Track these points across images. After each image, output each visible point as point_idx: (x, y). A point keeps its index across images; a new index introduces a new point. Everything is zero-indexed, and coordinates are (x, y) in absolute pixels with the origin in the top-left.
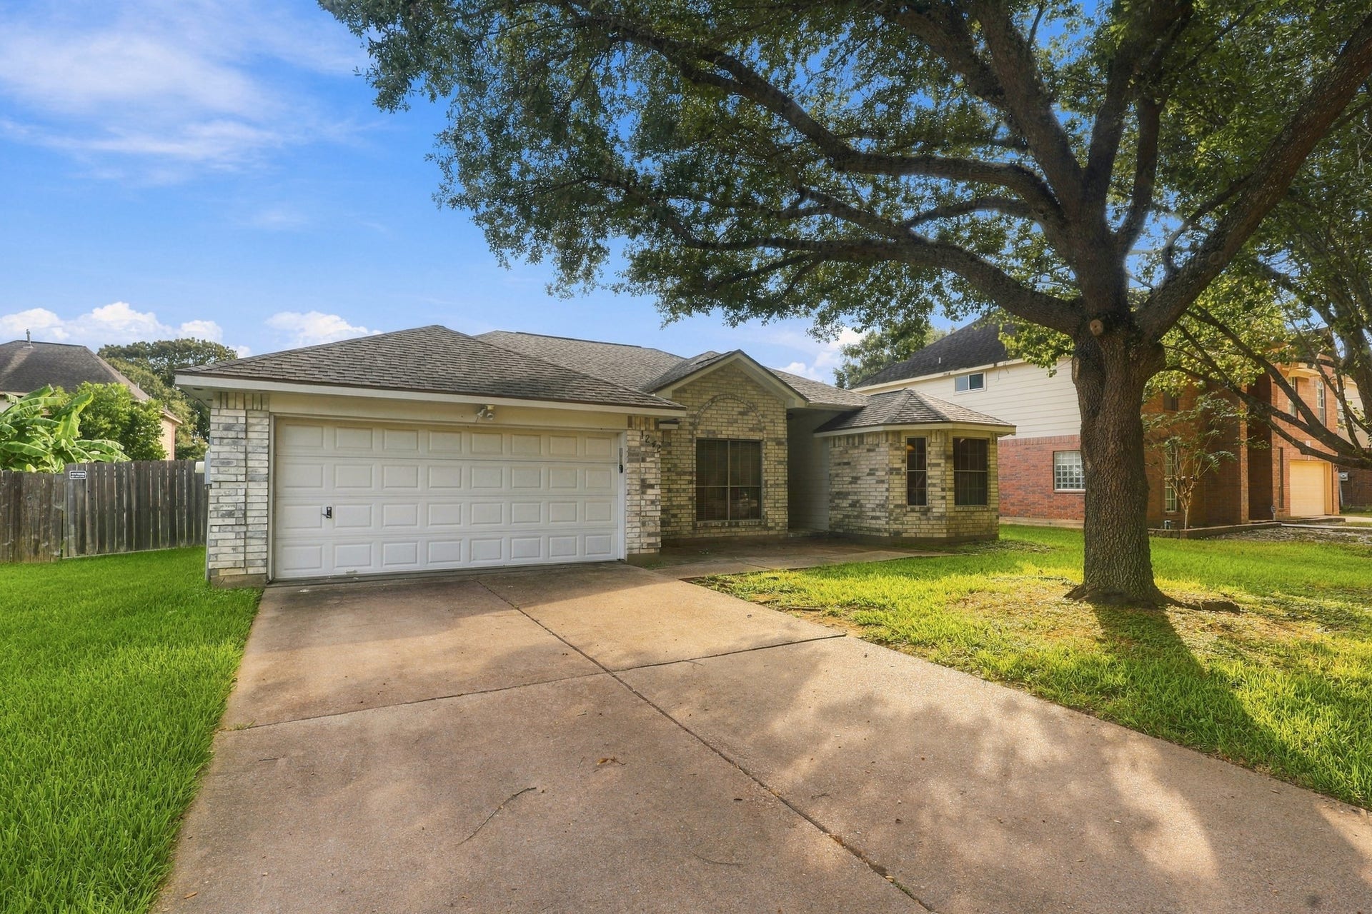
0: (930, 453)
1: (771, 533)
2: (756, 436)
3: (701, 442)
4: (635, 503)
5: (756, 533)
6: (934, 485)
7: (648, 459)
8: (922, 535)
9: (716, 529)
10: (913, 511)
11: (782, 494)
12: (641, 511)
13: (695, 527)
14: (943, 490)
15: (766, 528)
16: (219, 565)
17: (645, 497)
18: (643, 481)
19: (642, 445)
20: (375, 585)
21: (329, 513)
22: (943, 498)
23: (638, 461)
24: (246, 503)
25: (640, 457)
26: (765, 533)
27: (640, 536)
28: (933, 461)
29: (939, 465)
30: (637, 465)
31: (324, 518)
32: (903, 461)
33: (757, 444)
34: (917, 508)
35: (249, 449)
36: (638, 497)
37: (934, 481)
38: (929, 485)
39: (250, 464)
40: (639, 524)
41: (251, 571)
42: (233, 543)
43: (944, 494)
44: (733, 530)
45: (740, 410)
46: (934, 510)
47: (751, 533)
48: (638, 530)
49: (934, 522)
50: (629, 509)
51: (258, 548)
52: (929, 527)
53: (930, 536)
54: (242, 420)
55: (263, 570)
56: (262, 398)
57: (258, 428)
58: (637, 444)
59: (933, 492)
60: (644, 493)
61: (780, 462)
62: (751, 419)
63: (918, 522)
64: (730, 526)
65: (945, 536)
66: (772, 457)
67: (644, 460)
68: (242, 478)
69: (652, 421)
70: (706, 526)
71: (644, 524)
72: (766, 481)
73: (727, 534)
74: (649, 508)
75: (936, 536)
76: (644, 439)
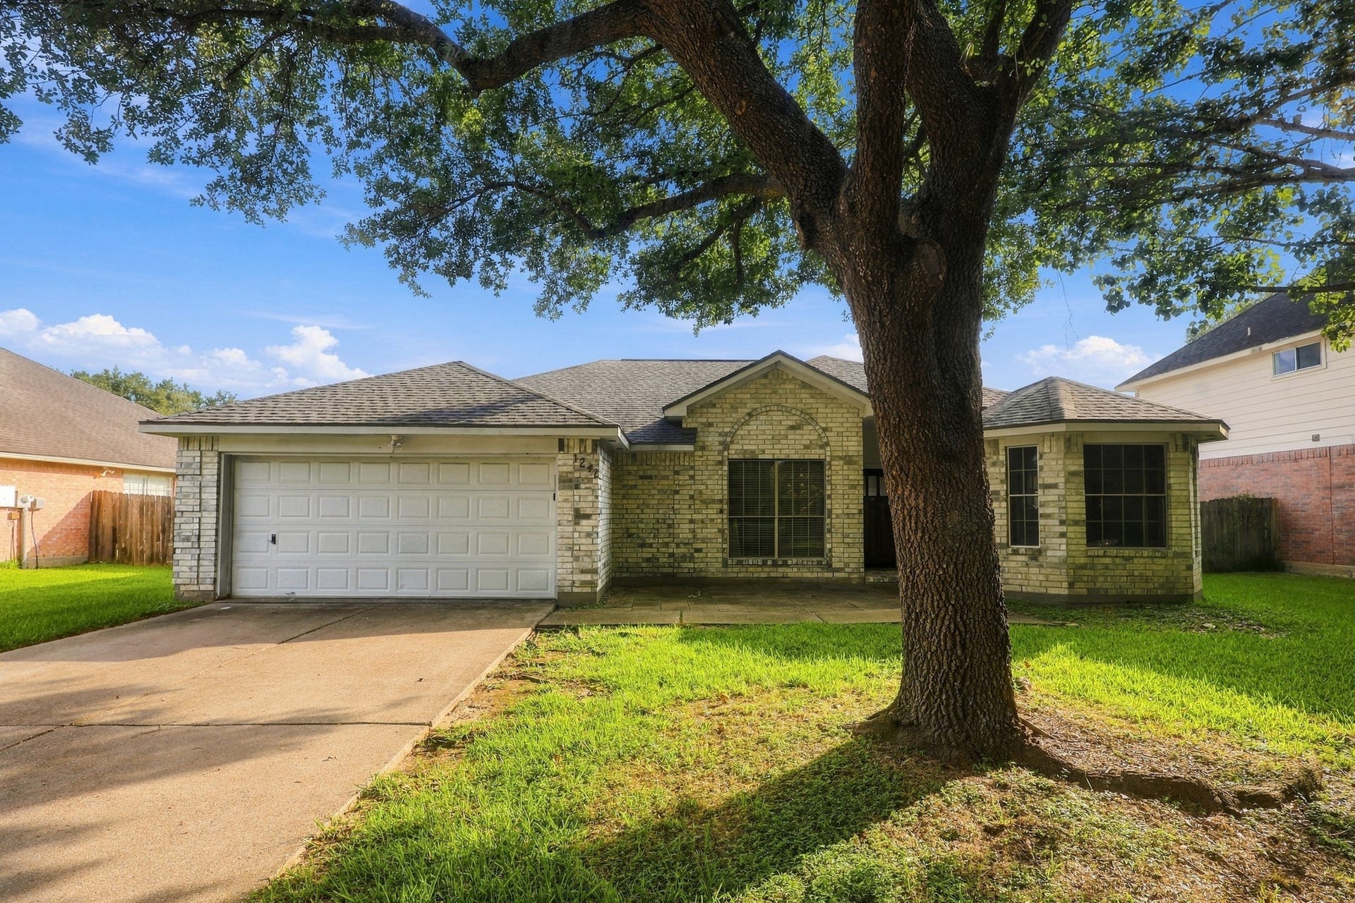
0: (1042, 469)
1: (837, 575)
2: (815, 454)
3: (734, 466)
4: (566, 535)
5: (815, 575)
6: (1048, 516)
7: (583, 486)
8: (1030, 590)
9: (754, 568)
10: (1016, 552)
11: (855, 529)
12: (573, 545)
13: (725, 564)
14: (1062, 523)
15: (829, 566)
16: (179, 581)
17: (578, 528)
18: (577, 511)
19: (576, 470)
20: (283, 606)
21: (274, 540)
22: (1063, 535)
23: (571, 488)
24: (199, 529)
25: (573, 484)
26: (829, 575)
27: (572, 573)
28: (1049, 481)
29: (1055, 486)
30: (570, 493)
31: (270, 544)
32: (1002, 482)
33: (819, 465)
34: (1022, 548)
35: (203, 484)
36: (571, 529)
37: (1048, 511)
38: (1042, 515)
39: (204, 496)
40: (571, 559)
41: (202, 588)
42: (189, 563)
43: (1064, 529)
44: (780, 570)
45: (790, 423)
46: (1049, 553)
47: (809, 575)
48: (569, 566)
49: (1049, 571)
50: (560, 541)
51: (208, 568)
52: (1041, 578)
53: (1043, 590)
54: (198, 459)
55: (211, 588)
56: (214, 438)
57: (210, 466)
58: (571, 469)
59: (1049, 526)
60: (577, 524)
61: (853, 487)
62: (809, 434)
63: (1024, 570)
64: (775, 564)
65: (1066, 592)
66: (836, 479)
67: (577, 487)
68: (197, 508)
69: (589, 444)
70: (739, 563)
71: (577, 559)
72: (830, 511)
73: (773, 575)
74: (583, 541)
75: (1052, 591)
76: (578, 464)
